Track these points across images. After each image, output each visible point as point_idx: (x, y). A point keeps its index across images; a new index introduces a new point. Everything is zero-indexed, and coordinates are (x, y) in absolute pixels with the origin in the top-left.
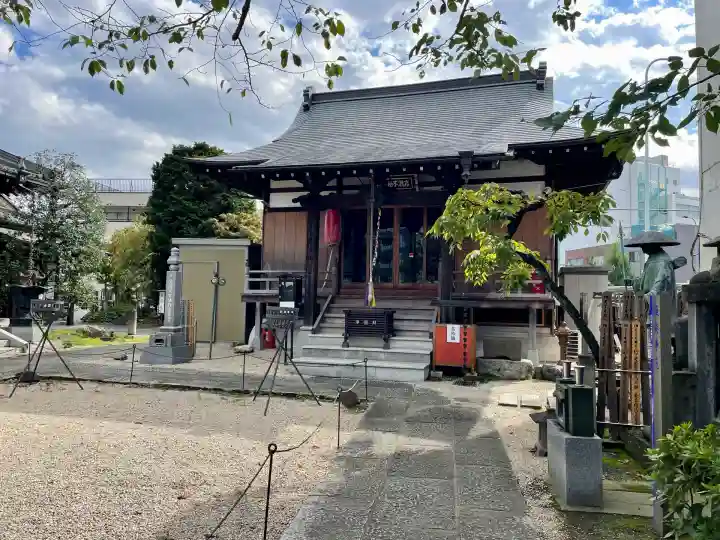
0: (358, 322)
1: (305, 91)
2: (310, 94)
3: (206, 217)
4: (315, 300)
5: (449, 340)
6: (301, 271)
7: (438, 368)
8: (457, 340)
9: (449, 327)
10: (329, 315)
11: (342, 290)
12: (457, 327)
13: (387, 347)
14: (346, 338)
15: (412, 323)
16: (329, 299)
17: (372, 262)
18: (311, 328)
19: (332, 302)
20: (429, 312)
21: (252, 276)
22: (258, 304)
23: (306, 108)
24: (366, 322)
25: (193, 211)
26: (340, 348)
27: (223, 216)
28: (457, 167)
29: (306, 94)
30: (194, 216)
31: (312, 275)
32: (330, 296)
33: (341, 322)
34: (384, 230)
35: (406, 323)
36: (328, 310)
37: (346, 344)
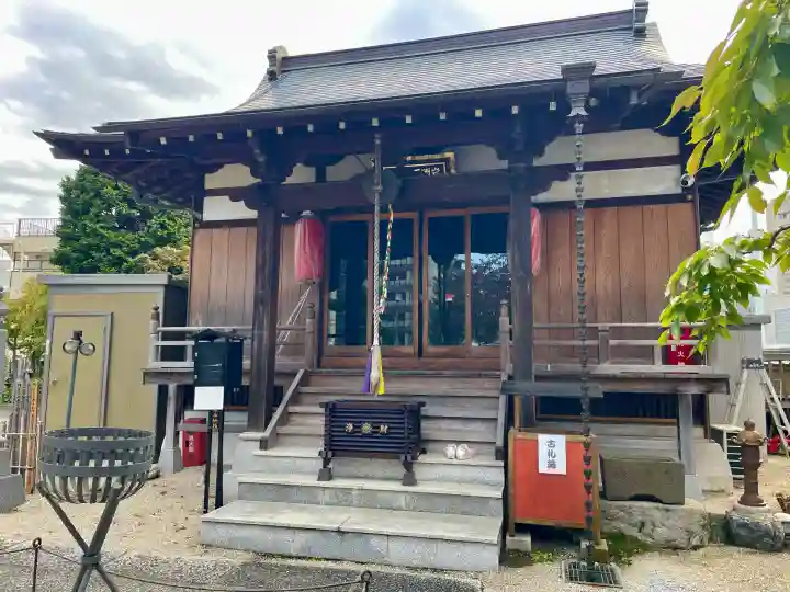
0: (350, 427)
1: (270, 52)
2: (280, 55)
3: (134, 253)
4: (270, 379)
5: (543, 468)
6: (245, 328)
7: (522, 528)
8: (561, 469)
9: (543, 439)
10: (298, 409)
11: (324, 360)
12: (560, 441)
13: (409, 480)
14: (326, 461)
15: (457, 425)
16: (298, 377)
17: (379, 306)
18: (259, 435)
19: (304, 381)
20: (485, 402)
21: (166, 336)
22: (172, 388)
23: (272, 76)
24: (367, 428)
25: (118, 245)
26: (312, 481)
27: (158, 250)
28: (553, 106)
29: (272, 56)
30: (118, 252)
31: (265, 334)
32: (301, 372)
33: (318, 424)
34: (398, 262)
35: (444, 424)
36: (295, 399)
37: (326, 474)
